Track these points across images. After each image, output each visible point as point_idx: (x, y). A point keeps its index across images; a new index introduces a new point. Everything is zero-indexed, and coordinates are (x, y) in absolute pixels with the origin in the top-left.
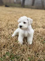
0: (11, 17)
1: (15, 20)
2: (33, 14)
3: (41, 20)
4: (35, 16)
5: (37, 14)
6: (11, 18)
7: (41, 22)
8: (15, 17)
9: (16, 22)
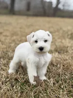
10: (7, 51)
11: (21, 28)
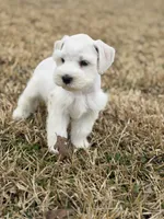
0: (15, 20)
1: (23, 39)
2: (112, 14)
3: (140, 47)
4: (120, 26)
5: (129, 16)
6: (11, 24)
7: (137, 58)
8: (33, 21)
9: (25, 48)
10: (29, 66)
11: (82, 16)
